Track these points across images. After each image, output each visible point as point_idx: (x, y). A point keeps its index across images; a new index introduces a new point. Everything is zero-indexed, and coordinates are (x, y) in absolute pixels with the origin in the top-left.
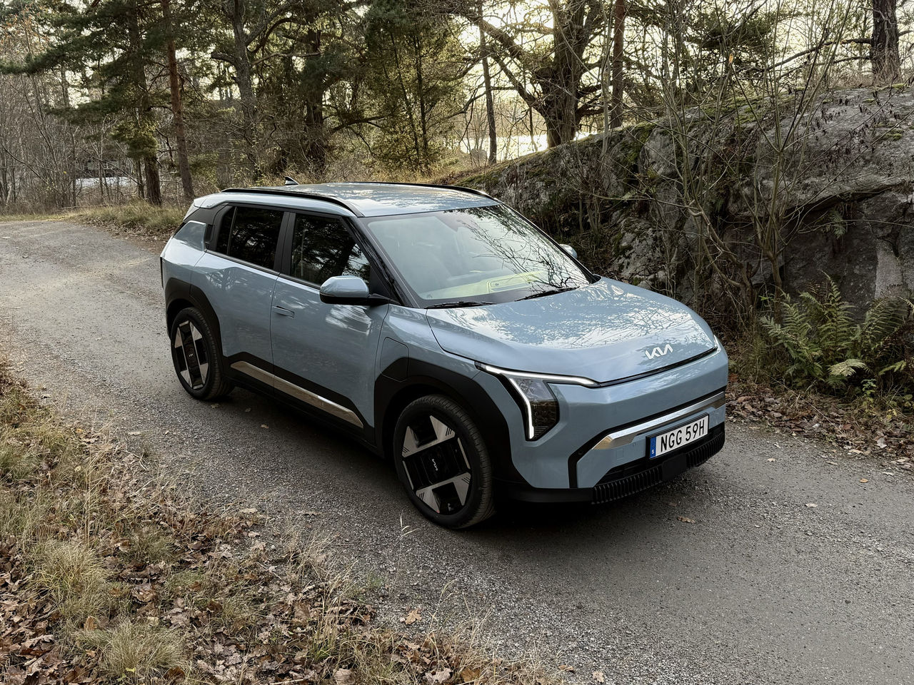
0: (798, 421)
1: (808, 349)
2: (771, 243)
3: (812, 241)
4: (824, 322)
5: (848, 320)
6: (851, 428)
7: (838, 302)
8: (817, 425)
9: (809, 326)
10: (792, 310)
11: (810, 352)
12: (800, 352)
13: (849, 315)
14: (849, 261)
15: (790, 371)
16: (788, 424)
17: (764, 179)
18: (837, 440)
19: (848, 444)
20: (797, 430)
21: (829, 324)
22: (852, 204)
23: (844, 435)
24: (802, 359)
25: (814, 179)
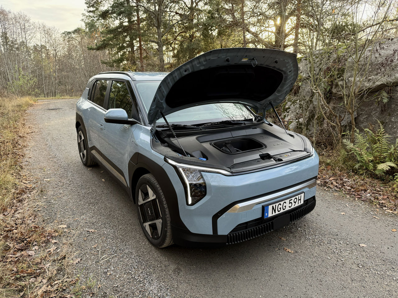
0: (359, 192)
1: (366, 156)
2: (351, 105)
3: (371, 106)
4: (375, 143)
5: (387, 143)
6: (387, 198)
7: (383, 134)
8: (369, 195)
9: (368, 145)
10: (359, 137)
11: (367, 157)
12: (362, 157)
13: (388, 140)
14: (389, 115)
15: (357, 166)
16: (354, 193)
17: (349, 77)
18: (379, 204)
19: (385, 206)
20: (358, 197)
21: (378, 144)
22: (392, 88)
23: (383, 202)
24: (363, 161)
25: (374, 77)
